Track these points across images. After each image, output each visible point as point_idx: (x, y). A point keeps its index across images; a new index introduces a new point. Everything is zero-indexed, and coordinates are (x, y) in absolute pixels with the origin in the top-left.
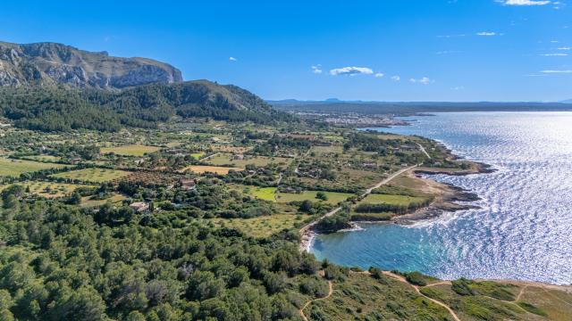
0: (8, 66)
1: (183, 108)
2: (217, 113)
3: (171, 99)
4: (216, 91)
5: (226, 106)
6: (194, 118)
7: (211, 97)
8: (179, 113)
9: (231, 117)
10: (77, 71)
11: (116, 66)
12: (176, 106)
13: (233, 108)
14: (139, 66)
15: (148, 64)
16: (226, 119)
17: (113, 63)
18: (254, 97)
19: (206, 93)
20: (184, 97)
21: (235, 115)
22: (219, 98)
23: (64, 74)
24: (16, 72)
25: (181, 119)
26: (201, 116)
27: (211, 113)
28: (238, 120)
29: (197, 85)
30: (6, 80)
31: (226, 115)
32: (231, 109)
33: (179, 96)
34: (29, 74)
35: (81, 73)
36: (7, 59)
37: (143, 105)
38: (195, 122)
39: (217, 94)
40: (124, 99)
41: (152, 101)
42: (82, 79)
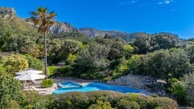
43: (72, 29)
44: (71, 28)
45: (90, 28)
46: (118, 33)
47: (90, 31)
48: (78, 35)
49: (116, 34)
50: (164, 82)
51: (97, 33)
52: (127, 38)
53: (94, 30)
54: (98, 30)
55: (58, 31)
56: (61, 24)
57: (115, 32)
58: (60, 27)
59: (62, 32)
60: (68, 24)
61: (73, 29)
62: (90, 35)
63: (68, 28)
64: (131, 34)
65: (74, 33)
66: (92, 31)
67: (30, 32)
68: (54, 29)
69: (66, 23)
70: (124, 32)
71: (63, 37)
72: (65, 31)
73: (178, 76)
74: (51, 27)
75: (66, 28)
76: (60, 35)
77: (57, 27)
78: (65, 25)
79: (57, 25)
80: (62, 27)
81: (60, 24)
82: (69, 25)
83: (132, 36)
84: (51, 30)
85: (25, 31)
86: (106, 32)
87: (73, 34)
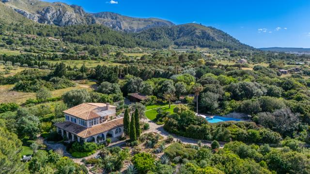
0: (78, 16)
1: (179, 41)
2: (202, 43)
3: (170, 36)
4: (202, 29)
5: (208, 38)
6: (185, 47)
7: (198, 33)
8: (176, 44)
9: (212, 45)
10: (118, 24)
11: (140, 23)
12: (174, 40)
13: (213, 39)
14: (153, 22)
15: (157, 21)
16: (209, 46)
17: (139, 22)
18: (226, 35)
19: (194, 30)
20: (179, 34)
21: (214, 44)
22: (204, 33)
23: (111, 26)
24: (82, 20)
25: (177, 47)
26: (191, 45)
27: (198, 43)
28: (218, 47)
29: (188, 26)
30: (75, 23)
31: (208, 44)
32: (212, 40)
33: (176, 33)
34: (89, 21)
35: (120, 25)
36: (78, 13)
37: (153, 39)
38: (187, 48)
39: (202, 31)
40: (142, 35)
41: (158, 36)
42: (121, 28)
43: (85, 16)
44: (83, 15)
45: (112, 13)
46: (158, 23)
47: (113, 19)
48: (101, 31)
49: (155, 24)
50: (250, 116)
51: (123, 22)
52: (174, 33)
53: (118, 16)
54: (126, 17)
55: (61, 20)
56: (66, 7)
57: (154, 20)
58: (65, 12)
59: (69, 21)
60: (77, 8)
61: (87, 17)
62: (114, 27)
63: (78, 15)
64: (180, 27)
65: (94, 28)
66: (116, 18)
67: (18, 24)
68: (53, 17)
69: (73, 6)
70: (168, 21)
71: (77, 33)
72: (73, 20)
73: (256, 113)
74: (49, 12)
75: (74, 15)
76: (72, 31)
77: (58, 12)
78: (72, 10)
79: (59, 10)
80: (68, 13)
81: (64, 7)
82: (79, 9)
83: (182, 30)
84: (49, 18)
85: (11, 23)
86: (139, 20)
87: (92, 27)
